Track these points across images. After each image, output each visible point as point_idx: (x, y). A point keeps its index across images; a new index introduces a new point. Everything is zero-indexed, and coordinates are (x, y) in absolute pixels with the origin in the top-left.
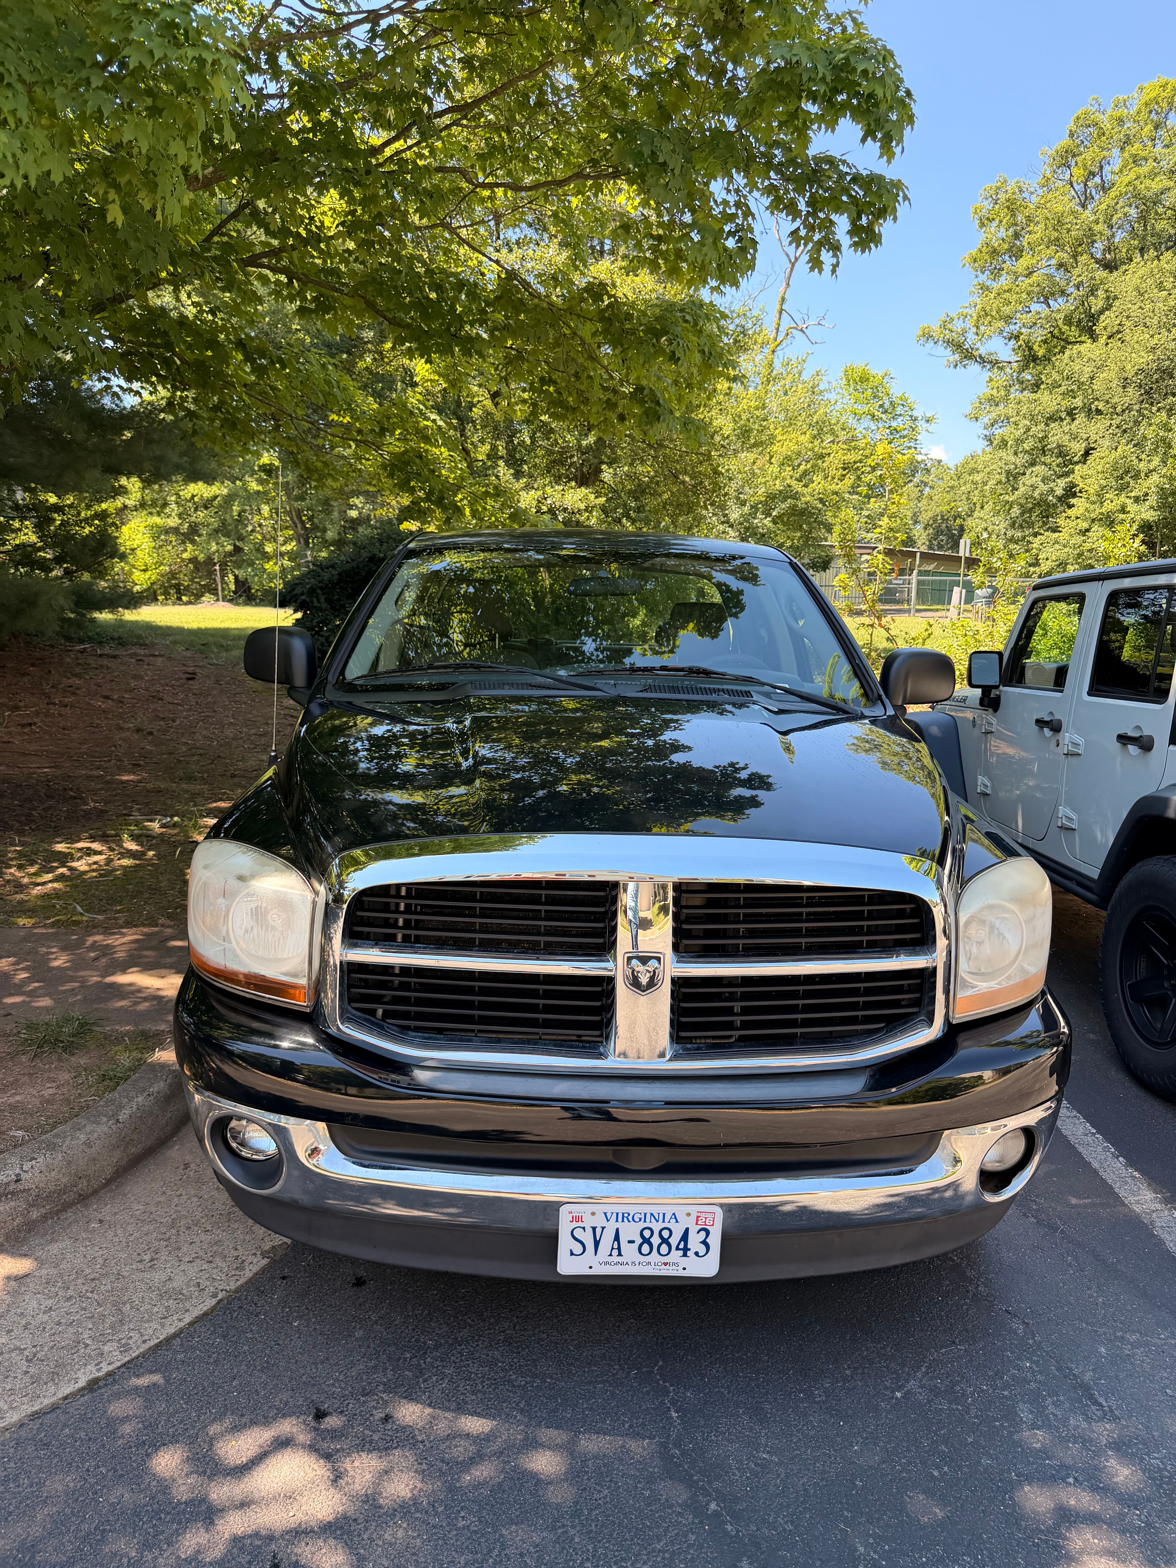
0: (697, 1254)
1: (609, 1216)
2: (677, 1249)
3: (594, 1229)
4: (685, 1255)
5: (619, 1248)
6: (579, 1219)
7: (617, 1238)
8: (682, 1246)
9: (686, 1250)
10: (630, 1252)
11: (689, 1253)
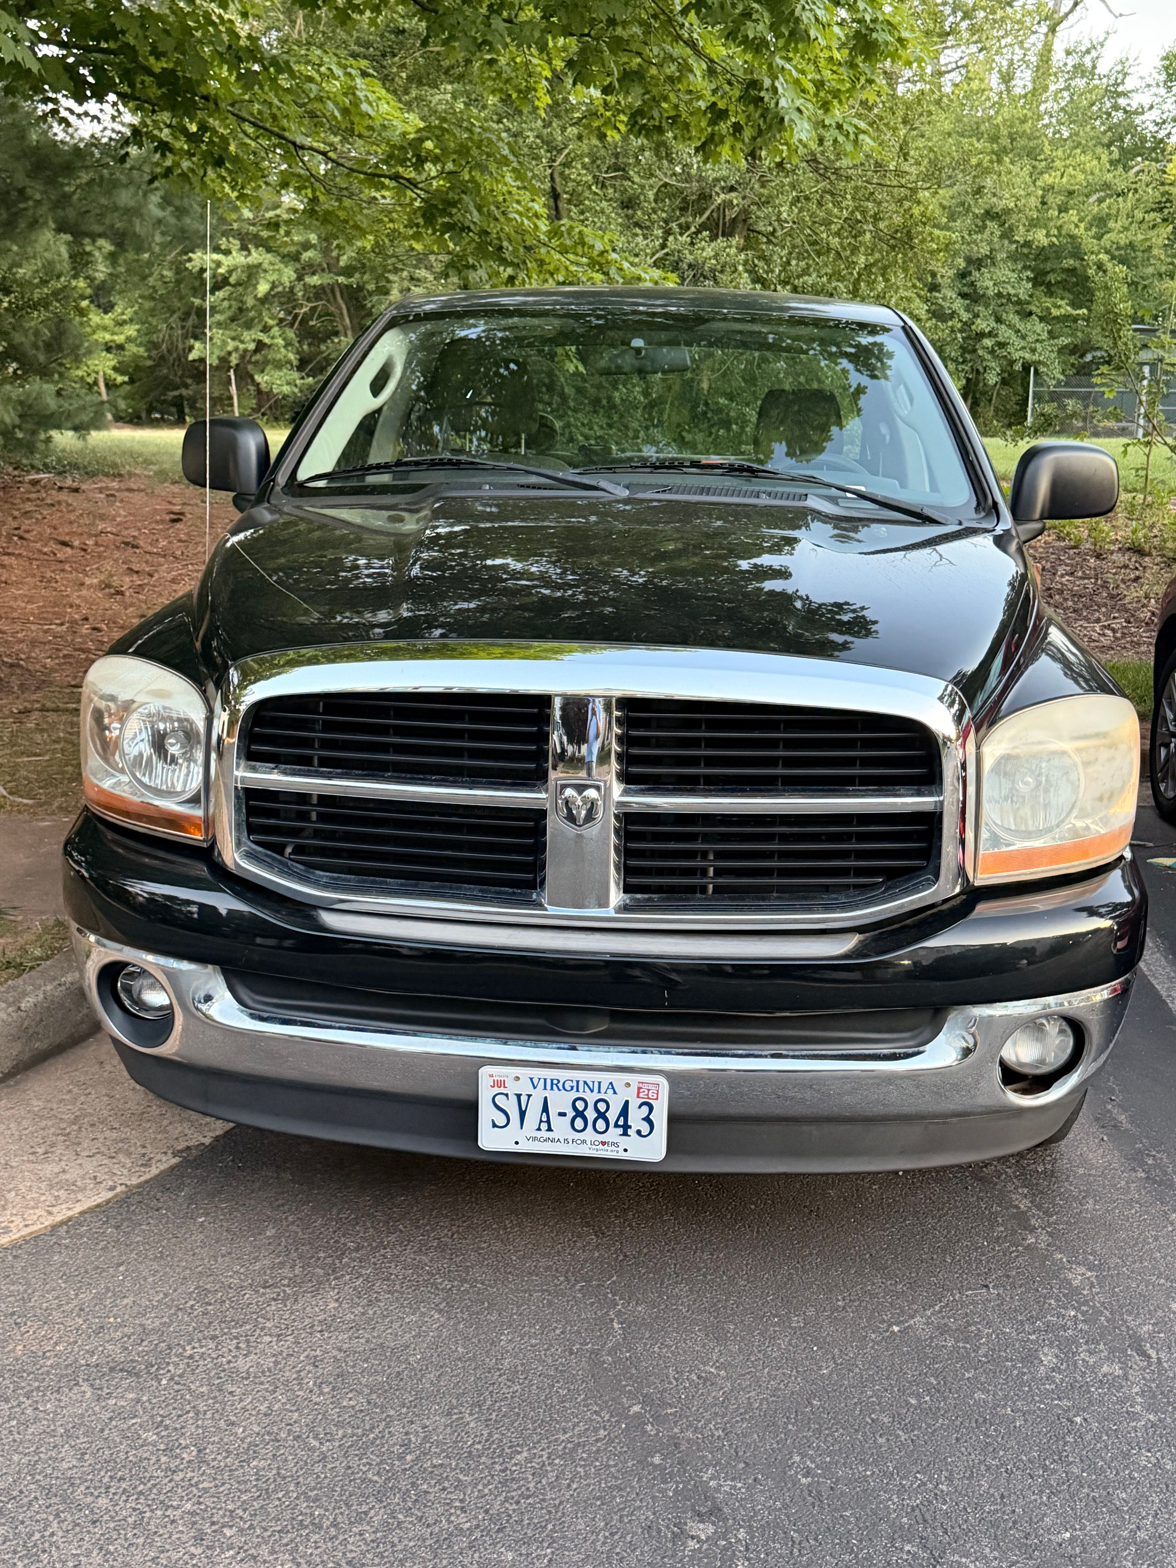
0: (639, 1132)
1: (535, 1081)
2: (616, 1125)
3: (519, 1096)
4: (625, 1134)
5: (548, 1122)
6: (500, 1084)
7: (545, 1109)
8: (621, 1123)
9: (626, 1127)
10: (561, 1126)
11: (629, 1132)
